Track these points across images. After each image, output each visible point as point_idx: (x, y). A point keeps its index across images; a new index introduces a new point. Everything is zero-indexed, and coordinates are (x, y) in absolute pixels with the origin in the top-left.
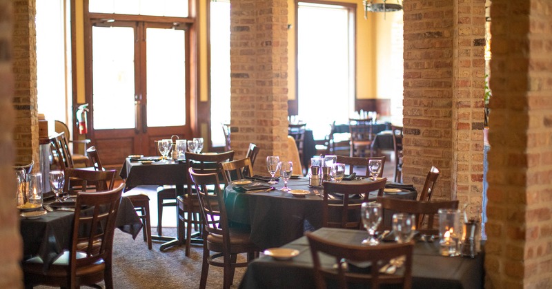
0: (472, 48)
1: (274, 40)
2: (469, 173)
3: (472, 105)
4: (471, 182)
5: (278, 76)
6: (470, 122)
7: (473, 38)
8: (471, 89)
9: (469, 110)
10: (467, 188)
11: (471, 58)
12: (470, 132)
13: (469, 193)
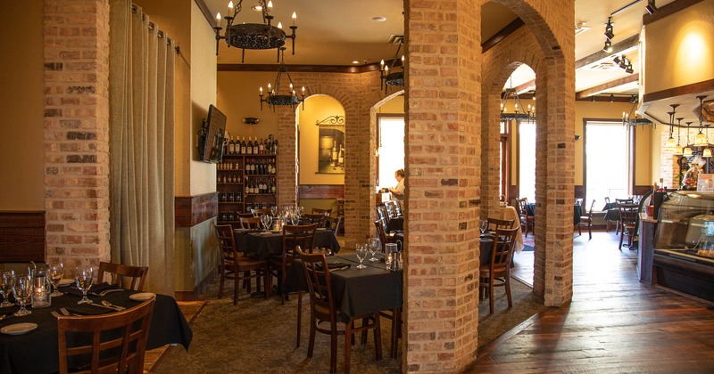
0: (556, 149)
1: (490, 147)
2: (554, 233)
3: (557, 187)
4: (555, 239)
5: (492, 169)
6: (555, 199)
7: (557, 143)
8: (556, 177)
9: (555, 191)
10: (552, 243)
11: (556, 157)
12: (555, 205)
13: (554, 247)
